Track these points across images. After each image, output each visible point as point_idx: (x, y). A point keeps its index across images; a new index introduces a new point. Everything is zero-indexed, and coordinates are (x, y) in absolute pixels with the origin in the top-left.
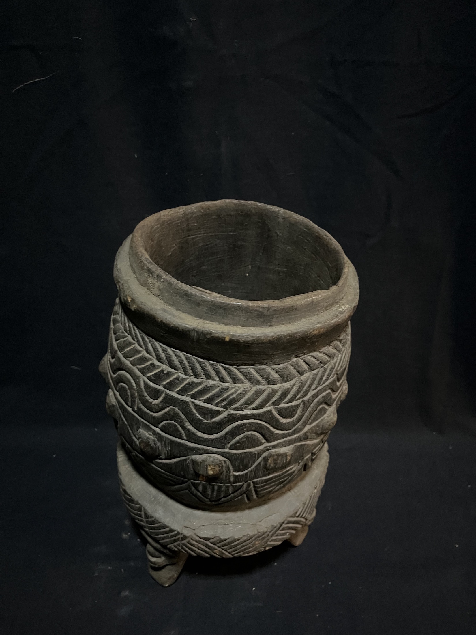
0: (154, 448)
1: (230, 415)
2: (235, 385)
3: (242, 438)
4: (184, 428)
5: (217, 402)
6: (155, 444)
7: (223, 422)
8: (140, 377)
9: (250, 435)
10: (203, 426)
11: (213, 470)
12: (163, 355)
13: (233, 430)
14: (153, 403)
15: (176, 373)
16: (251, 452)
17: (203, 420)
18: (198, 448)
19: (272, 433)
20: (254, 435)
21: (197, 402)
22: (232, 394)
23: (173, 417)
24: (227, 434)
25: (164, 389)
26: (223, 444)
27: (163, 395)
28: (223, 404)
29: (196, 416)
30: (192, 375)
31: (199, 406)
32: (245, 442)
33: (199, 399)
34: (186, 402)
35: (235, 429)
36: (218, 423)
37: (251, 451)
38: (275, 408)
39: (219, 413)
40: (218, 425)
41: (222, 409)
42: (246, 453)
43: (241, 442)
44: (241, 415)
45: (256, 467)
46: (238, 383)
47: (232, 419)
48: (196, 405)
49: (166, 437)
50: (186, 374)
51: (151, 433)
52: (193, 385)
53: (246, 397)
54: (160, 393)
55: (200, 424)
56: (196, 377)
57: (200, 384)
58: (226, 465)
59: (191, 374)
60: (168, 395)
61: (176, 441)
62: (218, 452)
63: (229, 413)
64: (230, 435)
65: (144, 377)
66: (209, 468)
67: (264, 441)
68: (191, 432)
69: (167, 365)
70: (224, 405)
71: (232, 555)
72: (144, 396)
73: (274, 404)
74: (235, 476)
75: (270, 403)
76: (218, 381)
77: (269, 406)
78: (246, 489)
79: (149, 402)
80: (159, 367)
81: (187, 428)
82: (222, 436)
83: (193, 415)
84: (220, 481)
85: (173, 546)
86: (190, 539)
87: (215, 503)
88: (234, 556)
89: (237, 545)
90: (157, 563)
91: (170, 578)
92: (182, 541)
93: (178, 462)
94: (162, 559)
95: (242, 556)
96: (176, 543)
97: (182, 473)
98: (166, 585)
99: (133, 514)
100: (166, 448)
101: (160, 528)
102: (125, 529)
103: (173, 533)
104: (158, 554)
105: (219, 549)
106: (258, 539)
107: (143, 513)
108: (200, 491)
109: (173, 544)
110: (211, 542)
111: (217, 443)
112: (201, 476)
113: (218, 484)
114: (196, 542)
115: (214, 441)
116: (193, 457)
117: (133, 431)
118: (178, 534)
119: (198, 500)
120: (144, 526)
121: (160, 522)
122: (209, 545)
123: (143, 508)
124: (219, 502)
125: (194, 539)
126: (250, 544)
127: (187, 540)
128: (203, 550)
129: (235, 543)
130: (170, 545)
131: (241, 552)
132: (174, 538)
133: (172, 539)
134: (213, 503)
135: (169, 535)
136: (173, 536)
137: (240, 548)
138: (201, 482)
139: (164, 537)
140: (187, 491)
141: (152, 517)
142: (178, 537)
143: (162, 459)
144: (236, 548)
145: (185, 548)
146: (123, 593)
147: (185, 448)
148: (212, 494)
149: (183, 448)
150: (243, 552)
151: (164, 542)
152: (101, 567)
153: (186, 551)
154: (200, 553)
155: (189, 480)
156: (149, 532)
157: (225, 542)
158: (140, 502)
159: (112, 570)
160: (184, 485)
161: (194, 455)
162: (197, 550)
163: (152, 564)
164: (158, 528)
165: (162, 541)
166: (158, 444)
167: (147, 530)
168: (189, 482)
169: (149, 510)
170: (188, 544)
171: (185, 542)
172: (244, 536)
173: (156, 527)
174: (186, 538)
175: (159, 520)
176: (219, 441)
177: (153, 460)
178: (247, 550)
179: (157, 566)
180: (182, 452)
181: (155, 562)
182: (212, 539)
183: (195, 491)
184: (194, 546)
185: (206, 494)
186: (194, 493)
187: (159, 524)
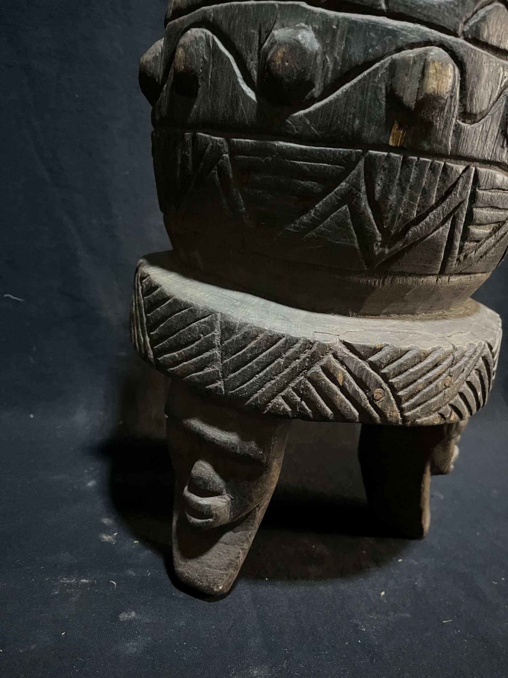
0: (308, 52)
3: (491, 11)
6: (311, 45)
11: (438, 76)
18: (408, 29)
26: (457, 20)
32: (493, 24)
43: (488, 21)
45: (493, 116)
49: (337, 17)
51: (302, 24)
58: (455, 81)
61: (362, 21)
62: (446, 41)
71: (402, 411)
78: (458, 198)
84: (429, 143)
85: (281, 401)
86: (331, 356)
87: (389, 253)
88: (404, 419)
89: (420, 374)
90: (215, 510)
91: (230, 564)
92: (309, 368)
93: (354, 87)
94: (224, 500)
95: (417, 420)
96: (292, 385)
97: (357, 122)
98: (218, 587)
99: (185, 363)
100: (331, 53)
101: (260, 350)
102: (106, 529)
103: (292, 350)
104: (220, 481)
105: (385, 385)
106: (452, 369)
107: (217, 332)
108: (377, 196)
109: (283, 394)
110: (372, 365)
111: (446, 14)
112: (396, 126)
113: (422, 159)
114: (342, 363)
115: (443, 7)
116: (396, 56)
117: (249, 60)
118: (303, 350)
119: (357, 245)
120: (215, 373)
121: (262, 331)
122: (368, 374)
123: (219, 315)
124: (401, 245)
125: (339, 354)
126: (438, 380)
127: (323, 362)
128: (351, 392)
129: (416, 368)
130: (275, 400)
131: (419, 405)
132: (293, 365)
133: (287, 370)
134: (387, 251)
135: (281, 361)
136: (290, 360)
137: (421, 387)
138: (388, 156)
139: (265, 375)
140: (344, 208)
141: (242, 326)
142: (303, 356)
143: (313, 101)
144: (415, 384)
145: (313, 390)
146: (123, 616)
147: (383, 31)
148: (399, 201)
149: (376, 34)
150: (421, 407)
151: (262, 395)
152: (66, 580)
153: (312, 403)
154: (342, 401)
155: (365, 151)
156: (225, 385)
157: (401, 361)
158: (211, 307)
159: (92, 585)
160: (343, 184)
161: (399, 50)
162: (339, 392)
163: (199, 521)
164: (256, 352)
165: (256, 395)
166: (317, 46)
167: (220, 384)
168: (361, 164)
169: (235, 315)
170: (322, 374)
171: (317, 368)
172: (434, 350)
173: (253, 349)
174: (323, 355)
175: (261, 326)
176: (452, 9)
177: (288, 115)
178: (429, 402)
179: (210, 520)
180: (373, 47)
181: (210, 506)
182: (375, 351)
183: (364, 203)
184: (334, 380)
185: (386, 205)
186: (361, 206)
187: (261, 336)
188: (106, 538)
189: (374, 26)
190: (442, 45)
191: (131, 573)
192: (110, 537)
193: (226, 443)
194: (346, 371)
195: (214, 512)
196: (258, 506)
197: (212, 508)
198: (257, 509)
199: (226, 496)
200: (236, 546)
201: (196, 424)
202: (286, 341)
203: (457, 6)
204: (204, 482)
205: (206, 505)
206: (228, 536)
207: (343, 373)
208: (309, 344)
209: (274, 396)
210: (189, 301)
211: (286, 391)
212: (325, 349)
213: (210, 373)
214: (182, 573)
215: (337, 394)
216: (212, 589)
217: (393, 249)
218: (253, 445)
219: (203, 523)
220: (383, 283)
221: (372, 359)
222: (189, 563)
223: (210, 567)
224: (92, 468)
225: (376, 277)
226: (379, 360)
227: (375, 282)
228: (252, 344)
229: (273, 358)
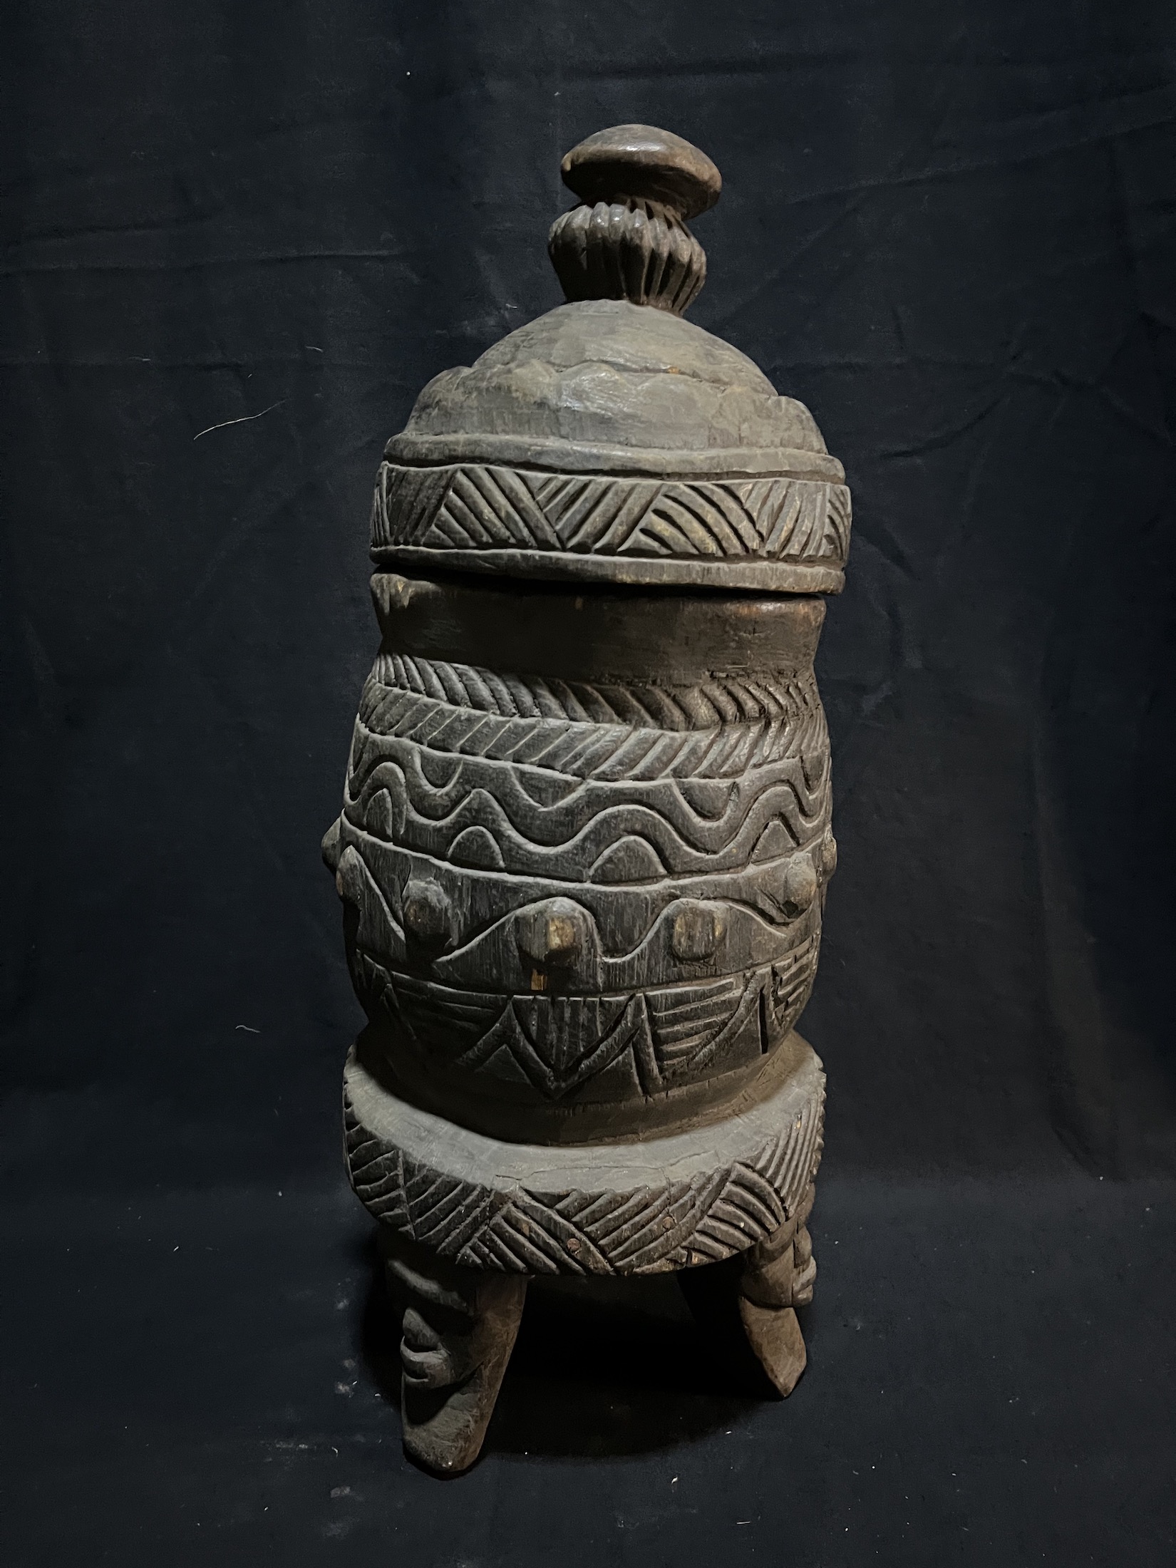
0: (437, 910)
1: (590, 791)
2: (598, 725)
3: (618, 849)
4: (498, 835)
5: (563, 762)
6: (439, 901)
7: (578, 806)
8: (412, 748)
9: (634, 844)
10: (538, 822)
11: (560, 932)
12: (459, 687)
13: (598, 827)
14: (439, 794)
15: (485, 716)
16: (638, 895)
17: (539, 808)
18: (528, 883)
19: (679, 848)
20: (641, 845)
21: (526, 767)
22: (593, 744)
23: (478, 815)
24: (585, 839)
25: (461, 756)
26: (579, 867)
27: (460, 770)
28: (575, 766)
29: (524, 799)
30: (515, 714)
31: (529, 773)
32: (624, 861)
33: (529, 761)
34: (503, 771)
35: (602, 826)
36: (566, 809)
37: (638, 891)
38: (678, 784)
39: (568, 788)
40: (568, 816)
41: (575, 778)
42: (626, 893)
43: (616, 861)
44: (611, 790)
45: (650, 943)
46: (603, 722)
47: (596, 801)
48: (522, 775)
49: (461, 874)
50: (503, 714)
51: (432, 879)
52: (518, 733)
53: (620, 752)
54: (453, 767)
55: (532, 818)
56: (523, 716)
57: (533, 727)
58: (587, 926)
59: (514, 711)
60: (468, 764)
61: (484, 878)
62: (569, 889)
63: (589, 787)
64: (592, 841)
65: (421, 746)
66: (552, 928)
67: (662, 870)
68: (514, 843)
69: (468, 706)
70: (579, 768)
71: (611, 1262)
72: (420, 786)
73: (677, 773)
74: (608, 968)
75: (668, 770)
76: (564, 719)
77: (667, 776)
78: (633, 1023)
79: (430, 795)
80: (453, 712)
81: (507, 835)
82: (576, 847)
83: (518, 797)
84: (574, 984)
85: (469, 1251)
86: (511, 1205)
87: (567, 1087)
88: (617, 1269)
89: (622, 1219)
90: (428, 1367)
91: (459, 1434)
92: (490, 1218)
93: (485, 939)
94: (440, 1357)
95: (635, 1270)
96: (477, 1235)
97: (495, 971)
98: (447, 1463)
99: (377, 1200)
100: (461, 906)
101: (440, 1196)
102: (344, 1376)
103: (471, 1198)
104: (432, 1334)
105: (578, 1234)
106: (671, 1209)
107: (400, 1171)
108: (534, 1035)
109: (470, 1244)
110: (560, 1213)
111: (566, 865)
112: (535, 972)
113: (572, 999)
114: (526, 1213)
115: (559, 858)
116: (519, 912)
117: (393, 902)
118: (482, 1196)
119: (528, 1081)
120: (403, 1215)
121: (440, 1175)
122: (556, 1223)
123: (400, 1153)
124: (576, 1078)
125: (520, 1203)
126: (652, 1223)
127: (504, 1211)
128: (541, 1243)
129: (616, 1213)
130: (463, 1251)
131: (633, 1253)
132: (473, 1215)
133: (469, 1219)
134: (563, 1085)
135: (461, 1208)
136: (470, 1208)
137: (628, 1233)
138: (535, 999)
139: (449, 1223)
140: (504, 1047)
141: (422, 1166)
142: (483, 1204)
143: (453, 949)
144: (619, 1231)
145: (499, 1242)
146: (335, 1493)
147: (503, 889)
148: (560, 1039)
149: (498, 891)
150: (636, 1254)
151: (449, 1244)
152: (282, 1445)
153: (501, 1256)
154: (533, 1253)
155: (510, 997)
156: (414, 1229)
157: (593, 1207)
158: (394, 1141)
159: (310, 1451)
160: (498, 1025)
161: (521, 905)
162: (527, 1244)
163: (414, 1380)
164: (436, 1198)
165: (444, 1244)
166: (447, 901)
167: (409, 1227)
168: (510, 1007)
169: (415, 1154)
170: (505, 1225)
171: (498, 1219)
172: (638, 1190)
173: (432, 1195)
174: (502, 1204)
175: (439, 1169)
176: (572, 859)
177: (433, 960)
178: (646, 1248)
179: (426, 1380)
180: (496, 903)
181: (422, 1363)
182: (561, 1198)
183: (523, 1041)
184: (519, 1231)
185: (546, 1044)
186: (519, 1047)
187: (439, 1180)
188: (342, 1388)
189: (496, 883)
190: (566, 894)
191: (360, 1438)
192: (347, 1388)
193: (427, 1292)
194: (531, 1221)
195: (427, 1371)
196: (482, 1364)
197: (425, 1366)
198: (482, 1367)
199: (443, 1351)
200: (465, 1412)
201: (398, 1266)
202: (463, 1188)
203: (577, 854)
204: (413, 1335)
205: (418, 1363)
206: (455, 1399)
207: (528, 1223)
208: (485, 1192)
209: (461, 1247)
210: (374, 1131)
211: (472, 1241)
212: (502, 1198)
213: (398, 1214)
214: (409, 1441)
215: (524, 1246)
216: (441, 1465)
217: (569, 1082)
218: (455, 1295)
219: (418, 1383)
220: (574, 1114)
221: (560, 1206)
222: (416, 1430)
223: (437, 1436)
224: (348, 1280)
225: (565, 1107)
226: (565, 1208)
227: (564, 1112)
228: (432, 1189)
229: (453, 1205)
